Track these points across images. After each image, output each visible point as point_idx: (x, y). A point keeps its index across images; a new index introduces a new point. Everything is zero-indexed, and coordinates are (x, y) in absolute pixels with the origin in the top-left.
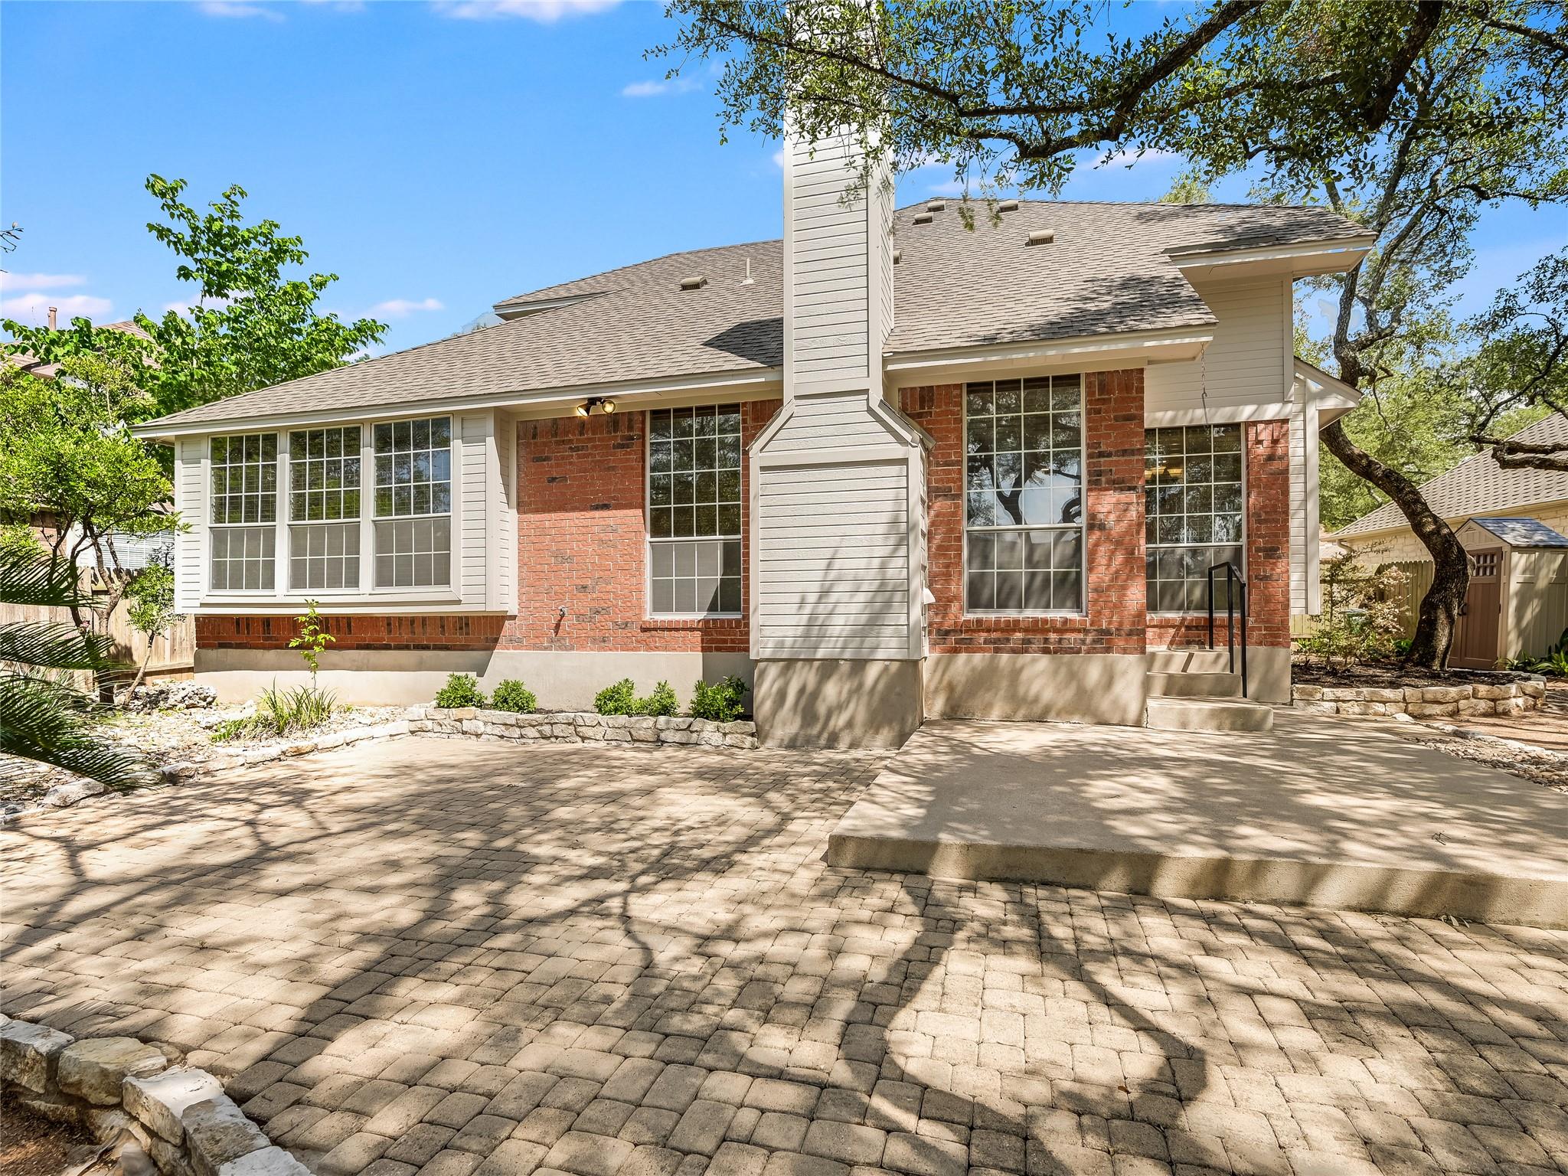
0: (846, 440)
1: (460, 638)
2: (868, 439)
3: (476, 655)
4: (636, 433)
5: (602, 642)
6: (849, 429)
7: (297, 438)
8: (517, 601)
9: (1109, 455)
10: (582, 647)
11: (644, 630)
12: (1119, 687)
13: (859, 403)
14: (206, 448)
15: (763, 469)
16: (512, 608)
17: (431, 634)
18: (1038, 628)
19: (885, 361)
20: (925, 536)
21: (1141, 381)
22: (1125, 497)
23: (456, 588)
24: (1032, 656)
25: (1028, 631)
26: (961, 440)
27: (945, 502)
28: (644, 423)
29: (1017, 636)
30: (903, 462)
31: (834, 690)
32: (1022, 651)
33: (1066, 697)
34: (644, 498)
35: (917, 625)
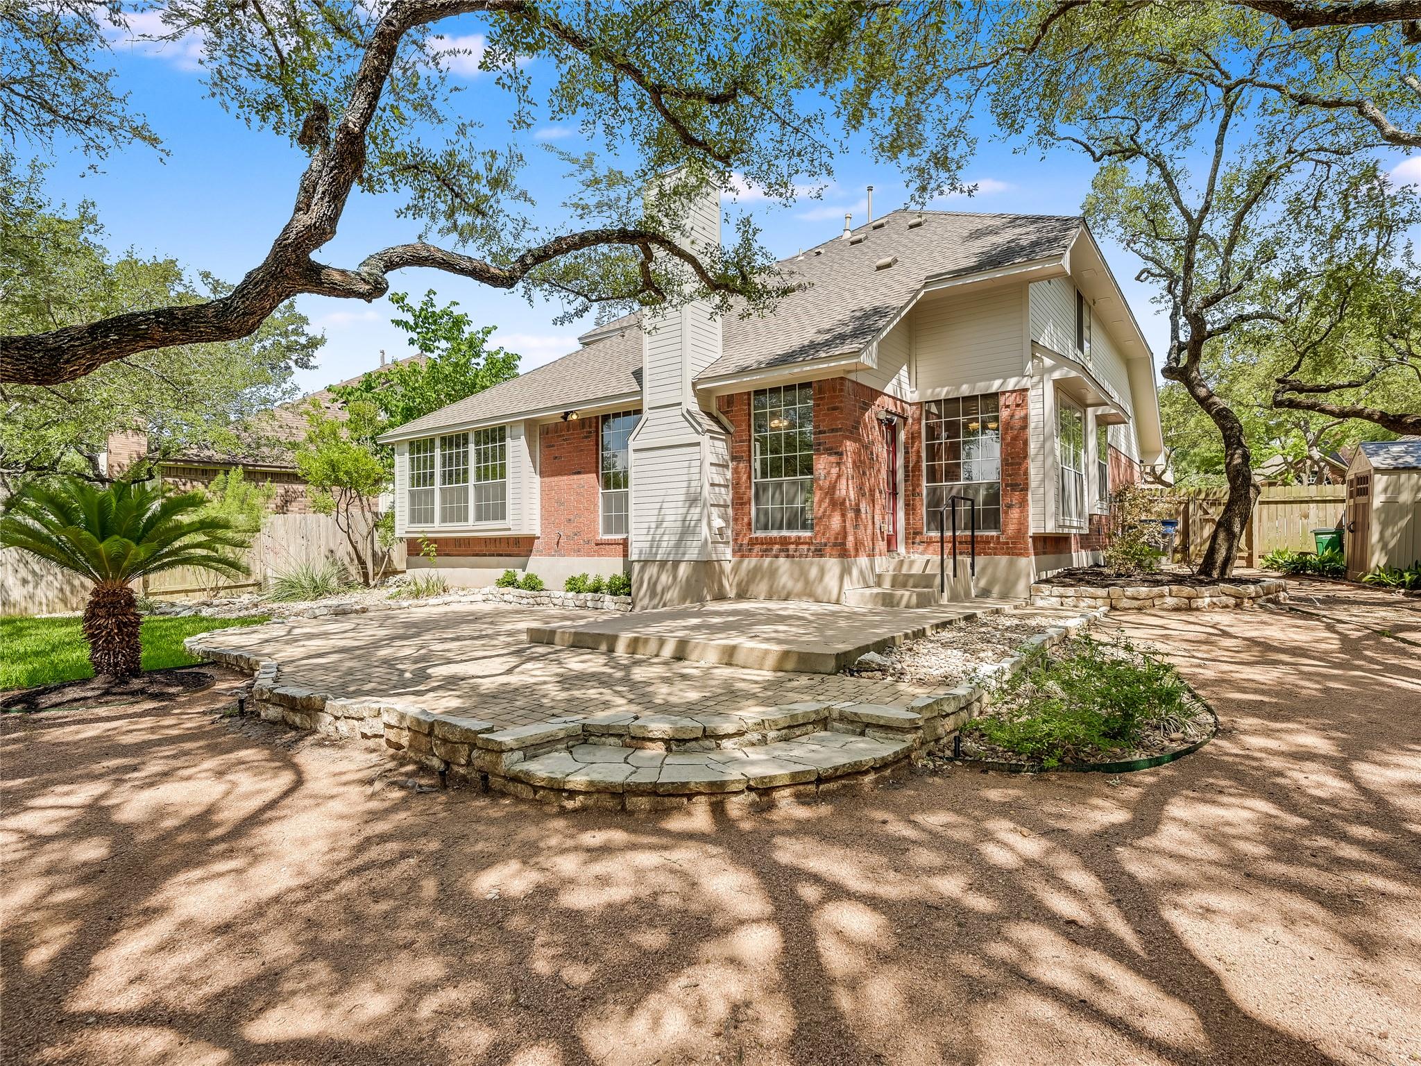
0: (672, 432)
1: (516, 550)
2: (681, 431)
3: (522, 559)
4: (593, 429)
5: (578, 552)
6: (674, 426)
7: (443, 439)
8: (540, 528)
9: (825, 432)
10: (569, 555)
11: (599, 544)
12: (827, 578)
13: (676, 411)
14: (407, 447)
15: (635, 451)
16: (537, 532)
17: (503, 548)
18: (784, 542)
19: (694, 384)
20: (726, 486)
21: (842, 384)
22: (833, 459)
23: (509, 522)
24: (782, 560)
25: (782, 544)
26: (750, 426)
27: (741, 465)
28: (597, 423)
29: (777, 547)
30: (698, 444)
31: (665, 579)
32: (777, 556)
33: (799, 586)
34: (597, 467)
35: (706, 540)
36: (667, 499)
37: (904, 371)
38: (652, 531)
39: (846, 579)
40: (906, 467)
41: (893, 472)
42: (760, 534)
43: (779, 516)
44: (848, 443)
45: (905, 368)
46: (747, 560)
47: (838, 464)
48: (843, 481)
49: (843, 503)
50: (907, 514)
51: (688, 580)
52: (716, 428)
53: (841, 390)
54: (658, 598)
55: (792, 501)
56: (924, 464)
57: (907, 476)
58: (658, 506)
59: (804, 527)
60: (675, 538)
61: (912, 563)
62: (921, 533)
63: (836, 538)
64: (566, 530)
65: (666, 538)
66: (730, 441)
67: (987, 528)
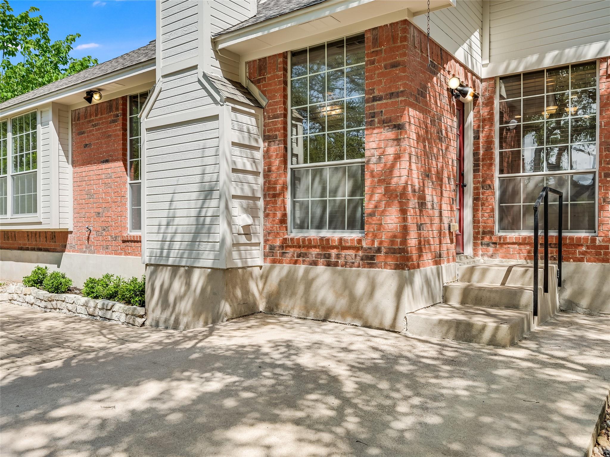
1: (52, 245)
5: (106, 249)
6: (189, 96)
8: (72, 222)
9: (380, 99)
10: (98, 252)
11: (124, 242)
12: (378, 295)
13: (192, 77)
15: (149, 130)
19: (214, 42)
20: (256, 174)
21: (405, 31)
22: (389, 134)
23: (40, 215)
24: (321, 268)
25: (323, 248)
26: (285, 97)
27: (274, 147)
28: (125, 104)
29: (314, 252)
30: (215, 118)
31: (178, 286)
32: (315, 263)
33: (342, 303)
34: (124, 155)
35: (223, 241)
36: (179, 189)
37: (475, 37)
38: (163, 228)
39: (407, 291)
40: (476, 154)
41: (461, 159)
42: (295, 234)
43: (318, 211)
44: (412, 112)
45: (477, 34)
46: (278, 266)
47: (398, 140)
48: (404, 164)
49: (403, 194)
50: (475, 210)
51: (203, 290)
52: (240, 97)
53: (404, 39)
54: (171, 309)
55: (334, 192)
56: (497, 152)
57: (476, 166)
58: (169, 197)
59: (352, 226)
60: (188, 237)
61: (484, 271)
62: (492, 233)
63: (392, 242)
64: (96, 225)
65: (178, 237)
66: (261, 118)
67: (576, 227)
